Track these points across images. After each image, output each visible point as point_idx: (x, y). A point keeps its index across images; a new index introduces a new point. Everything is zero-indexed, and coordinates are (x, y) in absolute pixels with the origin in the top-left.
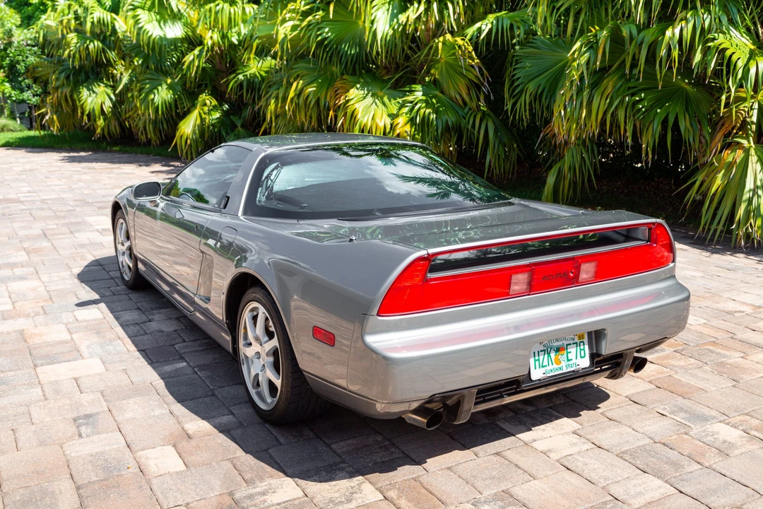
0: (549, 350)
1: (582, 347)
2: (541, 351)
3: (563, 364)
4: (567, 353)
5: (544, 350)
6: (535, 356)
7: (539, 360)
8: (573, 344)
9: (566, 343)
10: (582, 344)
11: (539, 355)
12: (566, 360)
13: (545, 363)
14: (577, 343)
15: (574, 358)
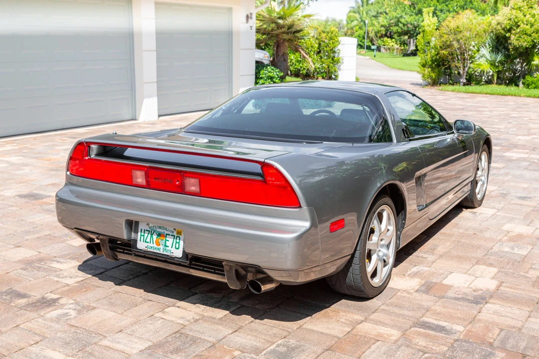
0: (153, 232)
1: (178, 241)
2: (147, 230)
3: (161, 247)
4: (166, 240)
5: (149, 231)
6: (141, 232)
7: (144, 236)
8: (172, 235)
9: (166, 232)
10: (178, 238)
11: (144, 233)
12: (164, 245)
13: (148, 240)
14: (174, 236)
15: (170, 246)
